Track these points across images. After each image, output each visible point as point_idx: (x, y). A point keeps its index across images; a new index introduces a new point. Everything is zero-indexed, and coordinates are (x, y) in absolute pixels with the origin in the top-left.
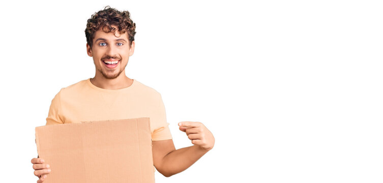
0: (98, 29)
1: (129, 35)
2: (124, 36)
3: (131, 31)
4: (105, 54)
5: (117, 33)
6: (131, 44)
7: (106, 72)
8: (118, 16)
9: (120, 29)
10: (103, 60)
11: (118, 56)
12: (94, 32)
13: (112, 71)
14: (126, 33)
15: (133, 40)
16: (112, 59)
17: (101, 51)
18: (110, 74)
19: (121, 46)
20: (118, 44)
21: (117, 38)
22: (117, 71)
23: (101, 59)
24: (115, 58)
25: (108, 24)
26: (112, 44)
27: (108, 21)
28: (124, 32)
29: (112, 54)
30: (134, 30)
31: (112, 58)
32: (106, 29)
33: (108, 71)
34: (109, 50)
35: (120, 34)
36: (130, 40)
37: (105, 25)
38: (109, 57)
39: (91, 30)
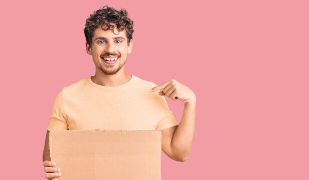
0: (96, 27)
1: (127, 32)
2: (123, 34)
3: (129, 29)
4: (104, 51)
5: (116, 31)
6: (129, 42)
7: (105, 68)
8: (116, 14)
9: (118, 26)
10: (102, 57)
11: (117, 52)
12: (93, 30)
13: (111, 67)
14: (124, 30)
15: (131, 38)
16: (112, 56)
17: (100, 49)
18: (110, 70)
19: (120, 44)
20: (117, 41)
21: (116, 36)
22: (116, 67)
23: (101, 57)
24: (114, 54)
25: (106, 22)
26: (111, 42)
27: (107, 19)
28: (123, 30)
29: (111, 50)
30: (132, 27)
31: (112, 54)
32: (105, 27)
33: (108, 67)
34: (108, 47)
35: (119, 31)
36: (128, 38)
37: (104, 23)
38: (108, 54)
39: (90, 28)
